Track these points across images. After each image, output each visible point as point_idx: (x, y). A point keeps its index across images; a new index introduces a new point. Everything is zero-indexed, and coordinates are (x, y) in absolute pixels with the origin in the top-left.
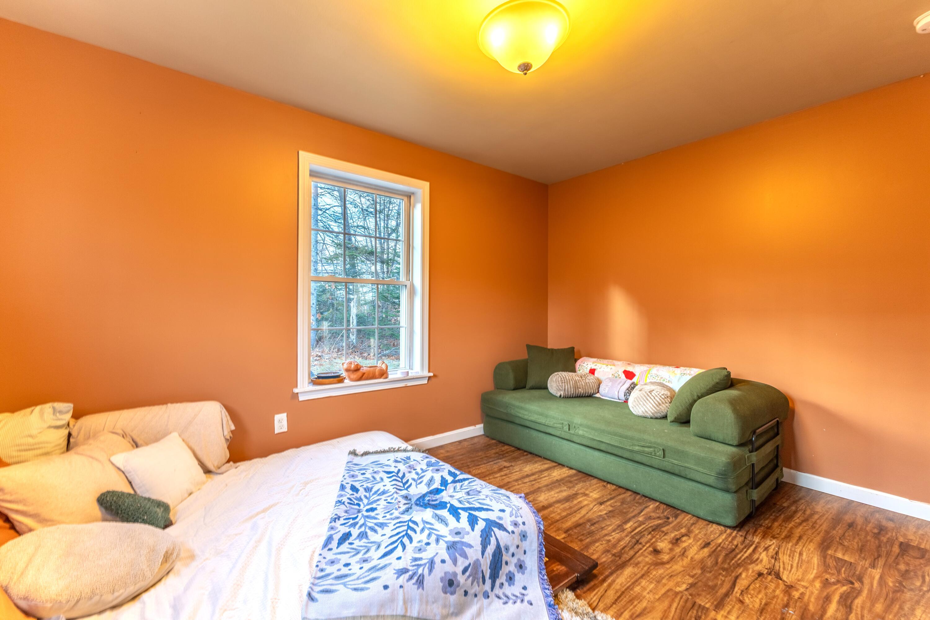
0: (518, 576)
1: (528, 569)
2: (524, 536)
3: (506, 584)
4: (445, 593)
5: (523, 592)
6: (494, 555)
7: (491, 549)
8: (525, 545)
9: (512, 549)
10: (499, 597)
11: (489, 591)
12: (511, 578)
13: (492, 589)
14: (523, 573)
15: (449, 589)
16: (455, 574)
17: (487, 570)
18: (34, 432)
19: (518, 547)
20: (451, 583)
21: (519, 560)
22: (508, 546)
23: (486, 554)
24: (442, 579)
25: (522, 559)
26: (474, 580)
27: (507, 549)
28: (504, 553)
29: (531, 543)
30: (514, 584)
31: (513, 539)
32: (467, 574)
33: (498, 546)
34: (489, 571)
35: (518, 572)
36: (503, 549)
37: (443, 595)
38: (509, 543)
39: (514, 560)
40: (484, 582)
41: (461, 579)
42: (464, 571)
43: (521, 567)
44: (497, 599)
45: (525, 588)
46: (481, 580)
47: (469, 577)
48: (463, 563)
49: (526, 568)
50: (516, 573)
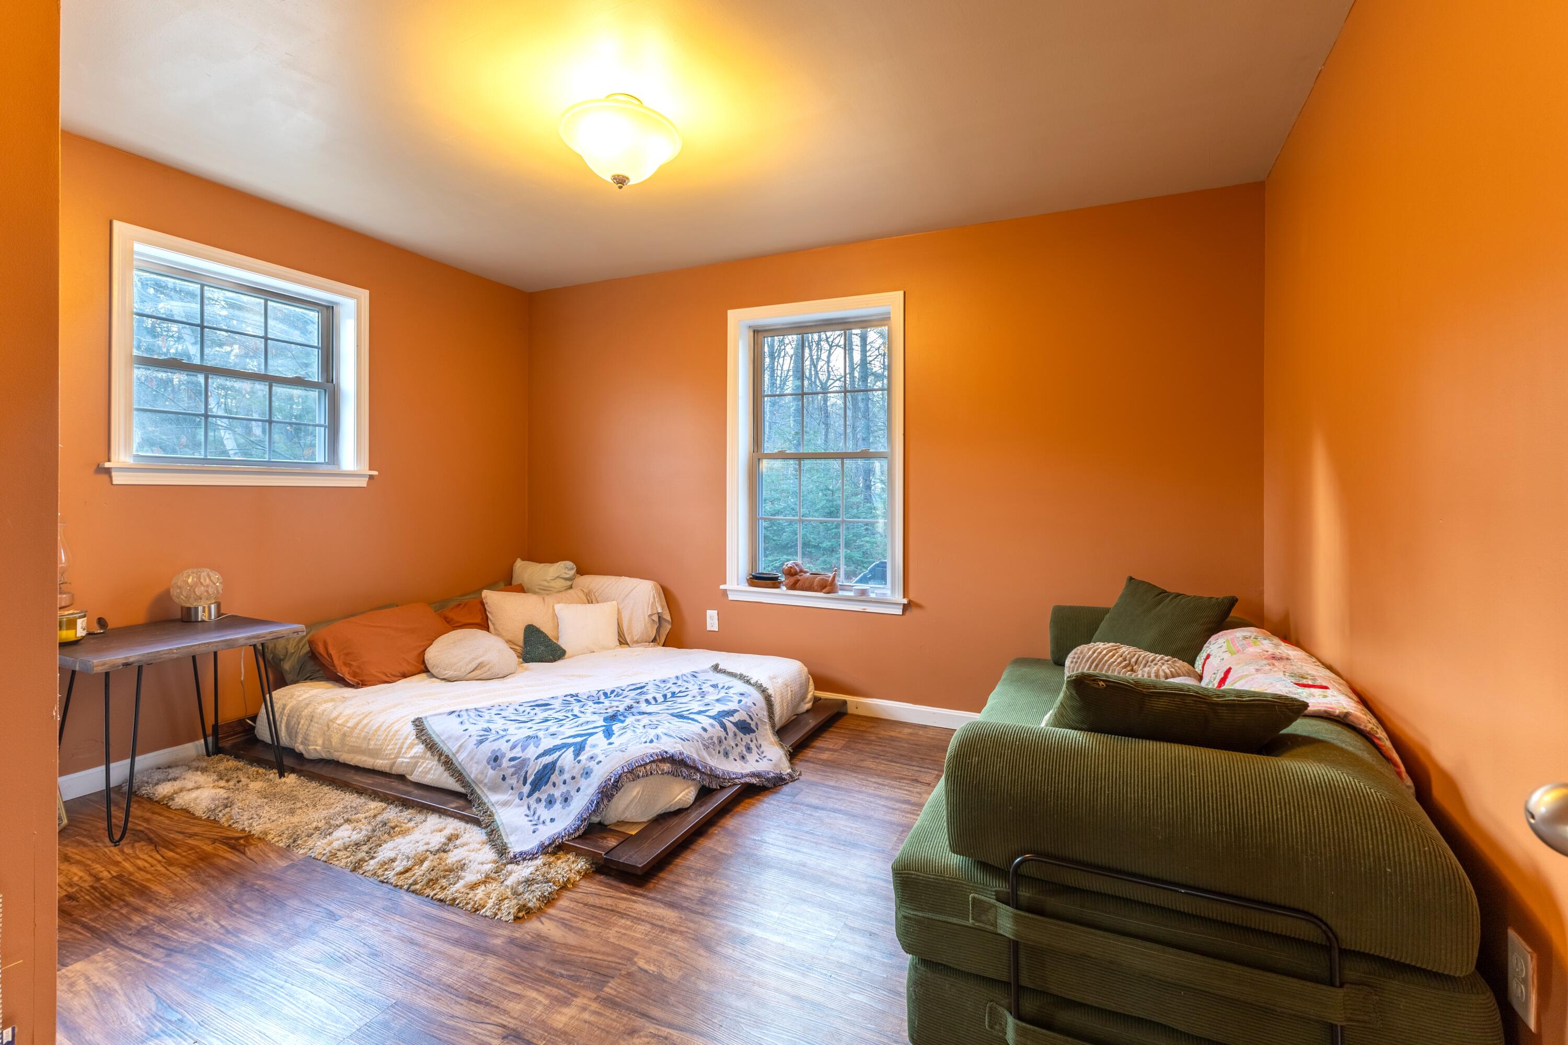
0: (558, 806)
1: (571, 808)
2: (587, 773)
3: (543, 803)
4: (488, 763)
5: (548, 821)
6: (545, 767)
7: (547, 759)
8: (583, 783)
9: (566, 776)
10: (529, 808)
11: (525, 795)
12: (550, 802)
13: (529, 795)
14: (563, 808)
15: (492, 762)
16: (503, 755)
17: (531, 774)
18: (548, 579)
19: (573, 778)
20: (496, 759)
21: (568, 792)
22: (564, 770)
23: (540, 760)
24: (494, 751)
25: (572, 793)
26: (515, 774)
27: (561, 772)
28: (557, 772)
29: (589, 785)
30: (549, 810)
31: (574, 767)
32: (513, 763)
33: (554, 763)
34: (533, 777)
35: (561, 803)
36: (557, 769)
37: (485, 762)
38: (567, 768)
39: (563, 789)
40: (525, 783)
41: (505, 763)
42: (512, 759)
43: (566, 800)
44: (526, 807)
45: (552, 820)
46: (522, 778)
47: (513, 766)
48: (518, 752)
49: (569, 806)
50: (558, 802)
